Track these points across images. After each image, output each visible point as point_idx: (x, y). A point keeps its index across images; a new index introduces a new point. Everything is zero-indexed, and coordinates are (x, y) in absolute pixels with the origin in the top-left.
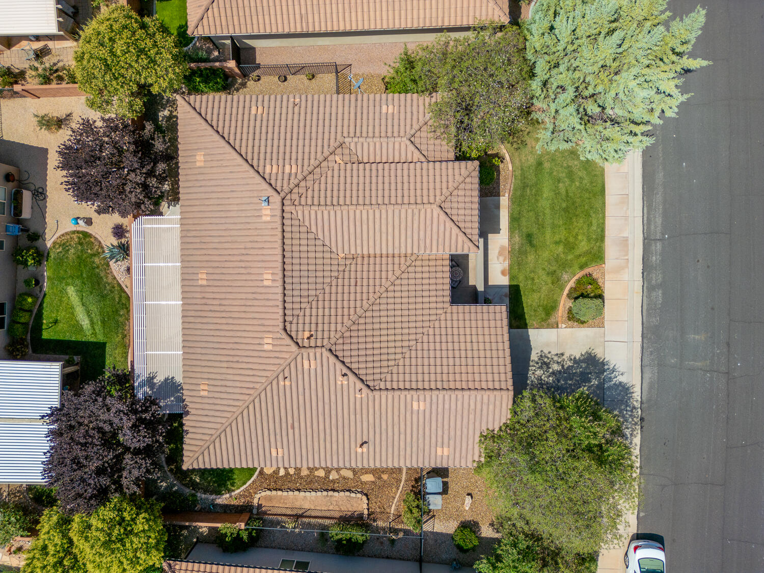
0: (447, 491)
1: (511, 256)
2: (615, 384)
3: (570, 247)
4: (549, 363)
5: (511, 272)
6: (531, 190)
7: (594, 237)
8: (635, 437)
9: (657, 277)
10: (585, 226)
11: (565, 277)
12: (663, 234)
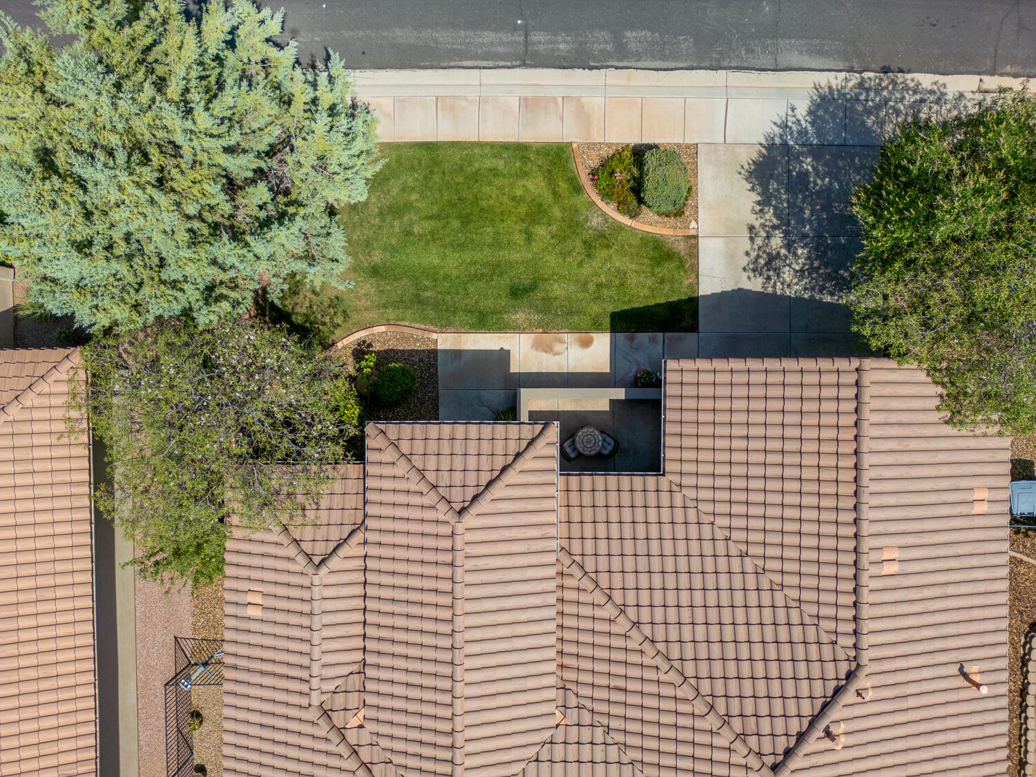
0: (1025, 462)
1: (553, 328)
2: (812, 124)
3: (537, 213)
4: (768, 254)
5: (585, 328)
6: (426, 288)
7: (518, 164)
8: (919, 84)
9: (600, 40)
10: (498, 182)
11: (595, 221)
12: (516, 28)
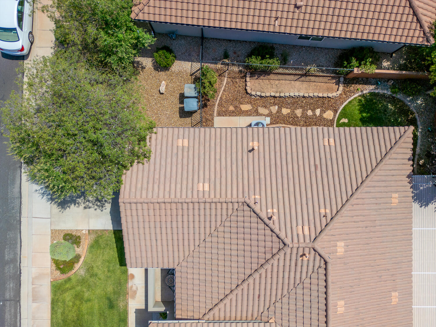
0: (180, 97)
1: (126, 290)
2: (42, 183)
4: (96, 201)
5: (126, 277)
7: (60, 304)
9: (9, 270)
10: (67, 312)
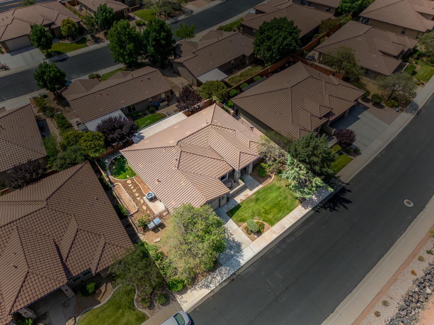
1: (248, 198)
2: (237, 260)
4: (226, 233)
5: (243, 202)
6: (271, 191)
7: (276, 218)
8: (225, 282)
9: (284, 246)
10: (276, 213)
11: (256, 218)
